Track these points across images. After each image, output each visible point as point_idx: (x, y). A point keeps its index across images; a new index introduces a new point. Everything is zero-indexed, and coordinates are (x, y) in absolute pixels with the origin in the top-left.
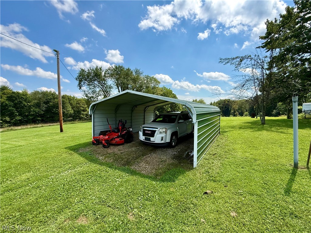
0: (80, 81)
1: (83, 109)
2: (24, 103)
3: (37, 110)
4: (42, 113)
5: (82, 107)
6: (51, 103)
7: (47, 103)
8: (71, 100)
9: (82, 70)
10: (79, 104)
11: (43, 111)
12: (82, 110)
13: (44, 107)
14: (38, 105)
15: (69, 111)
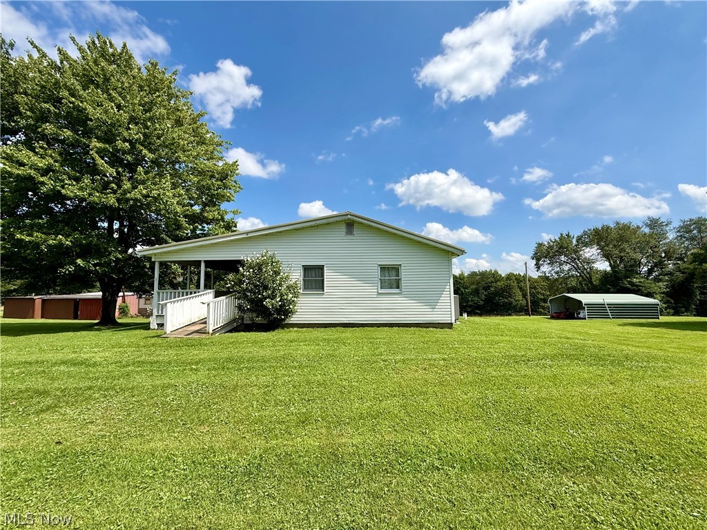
0: (538, 260)
1: (542, 297)
2: (462, 289)
3: (476, 299)
4: (482, 303)
5: (541, 294)
6: (492, 289)
7: (487, 288)
8: (521, 281)
9: (539, 244)
10: (535, 288)
11: (482, 300)
12: (541, 299)
13: (483, 295)
14: (476, 292)
15: (519, 301)
